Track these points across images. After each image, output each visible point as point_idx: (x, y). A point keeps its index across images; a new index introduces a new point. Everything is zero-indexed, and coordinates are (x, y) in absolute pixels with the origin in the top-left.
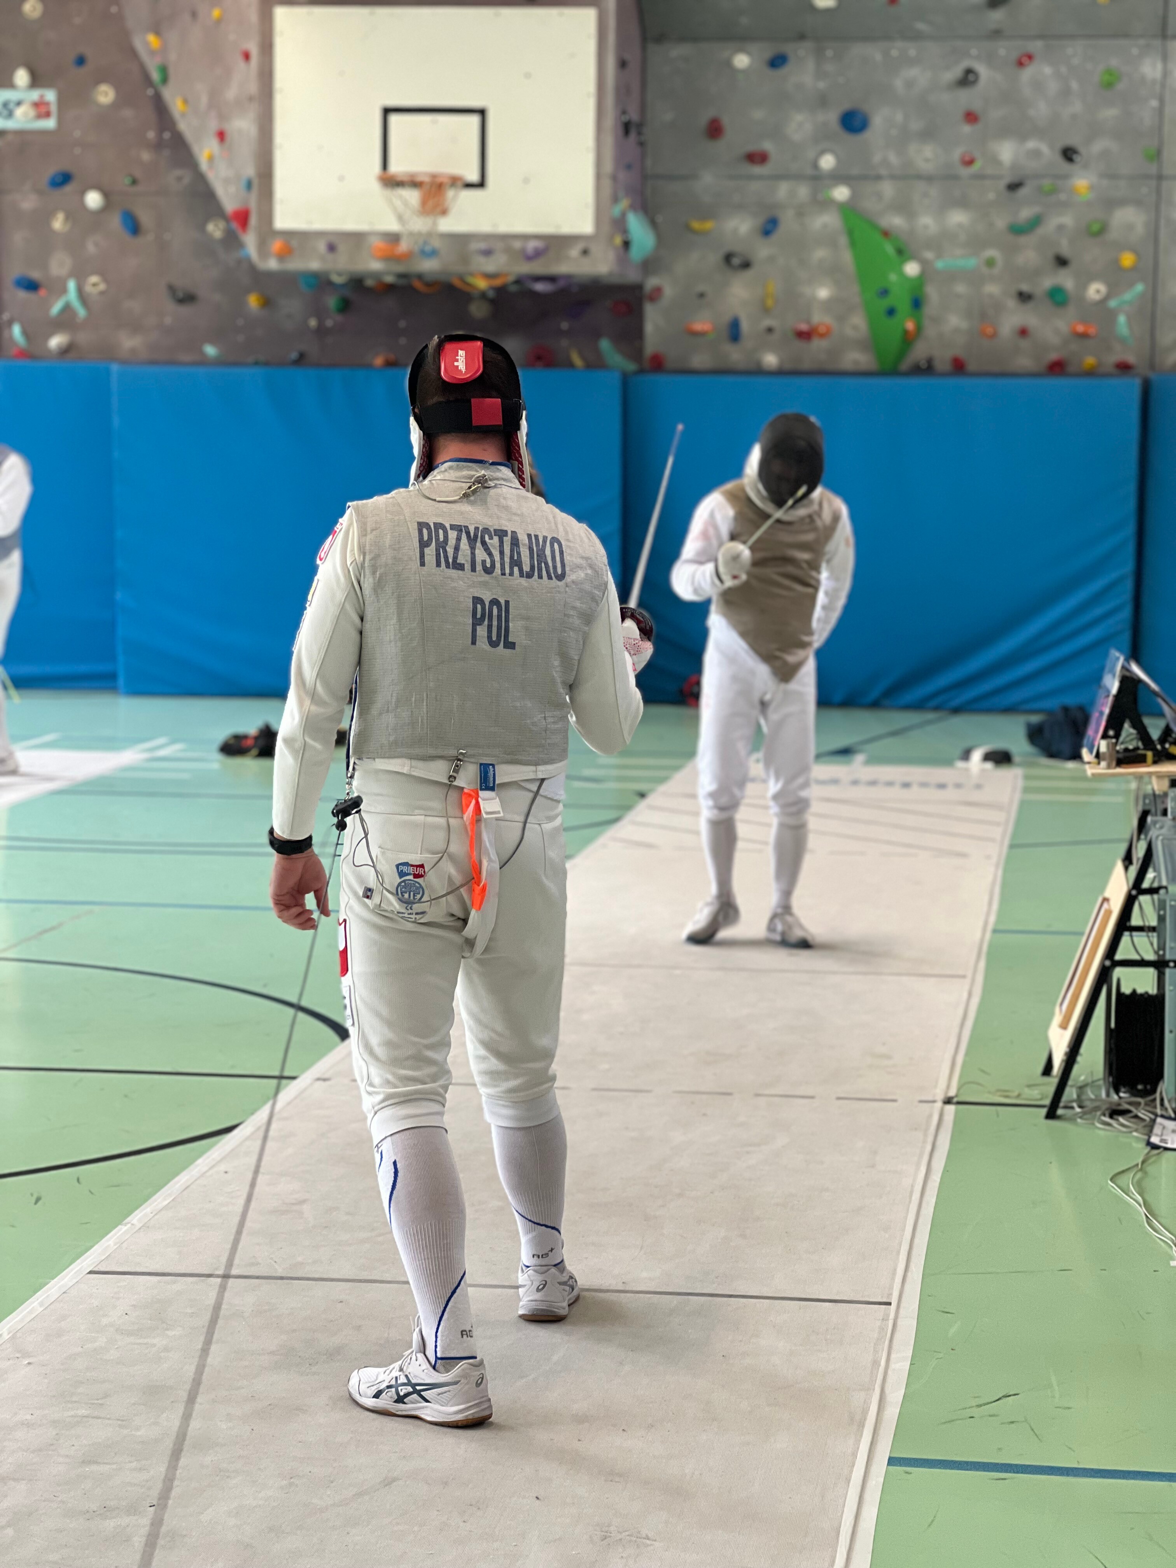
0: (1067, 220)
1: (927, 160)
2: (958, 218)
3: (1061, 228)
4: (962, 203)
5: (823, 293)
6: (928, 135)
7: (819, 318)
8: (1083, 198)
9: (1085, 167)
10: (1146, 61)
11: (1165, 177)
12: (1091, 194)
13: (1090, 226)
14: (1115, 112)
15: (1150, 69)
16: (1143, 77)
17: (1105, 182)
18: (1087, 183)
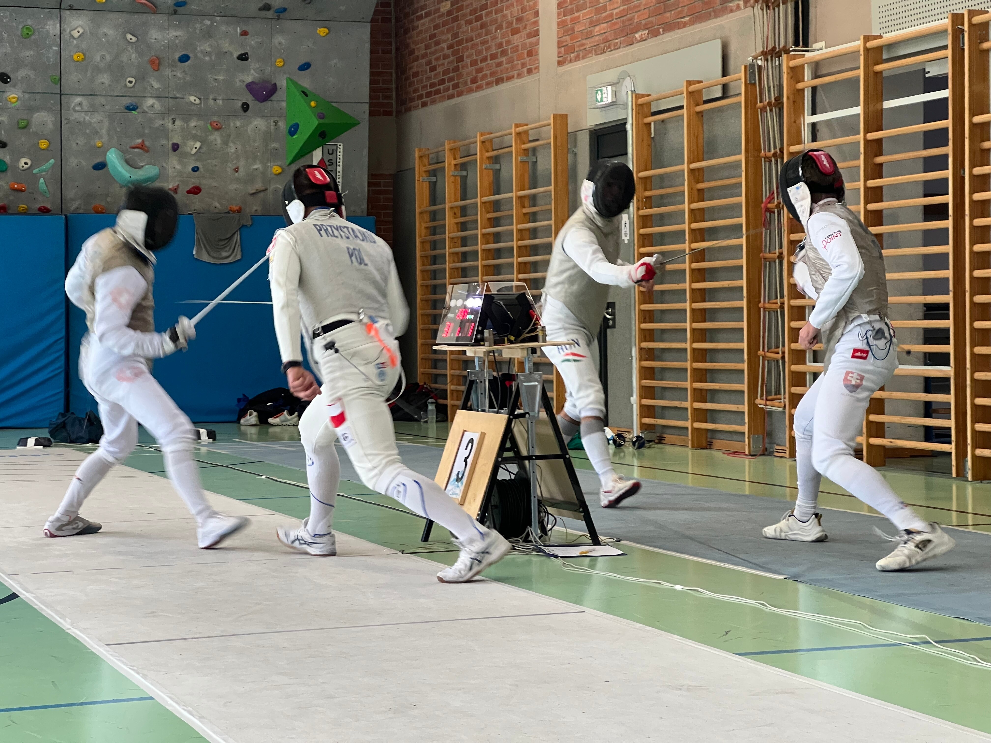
0: (4, 119)
3: (0, 123)
8: (13, 105)
9: (14, 86)
10: (50, 22)
11: (63, 94)
12: (18, 103)
13: (18, 122)
14: (32, 53)
15: (52, 27)
16: (48, 32)
17: (27, 96)
18: (16, 96)
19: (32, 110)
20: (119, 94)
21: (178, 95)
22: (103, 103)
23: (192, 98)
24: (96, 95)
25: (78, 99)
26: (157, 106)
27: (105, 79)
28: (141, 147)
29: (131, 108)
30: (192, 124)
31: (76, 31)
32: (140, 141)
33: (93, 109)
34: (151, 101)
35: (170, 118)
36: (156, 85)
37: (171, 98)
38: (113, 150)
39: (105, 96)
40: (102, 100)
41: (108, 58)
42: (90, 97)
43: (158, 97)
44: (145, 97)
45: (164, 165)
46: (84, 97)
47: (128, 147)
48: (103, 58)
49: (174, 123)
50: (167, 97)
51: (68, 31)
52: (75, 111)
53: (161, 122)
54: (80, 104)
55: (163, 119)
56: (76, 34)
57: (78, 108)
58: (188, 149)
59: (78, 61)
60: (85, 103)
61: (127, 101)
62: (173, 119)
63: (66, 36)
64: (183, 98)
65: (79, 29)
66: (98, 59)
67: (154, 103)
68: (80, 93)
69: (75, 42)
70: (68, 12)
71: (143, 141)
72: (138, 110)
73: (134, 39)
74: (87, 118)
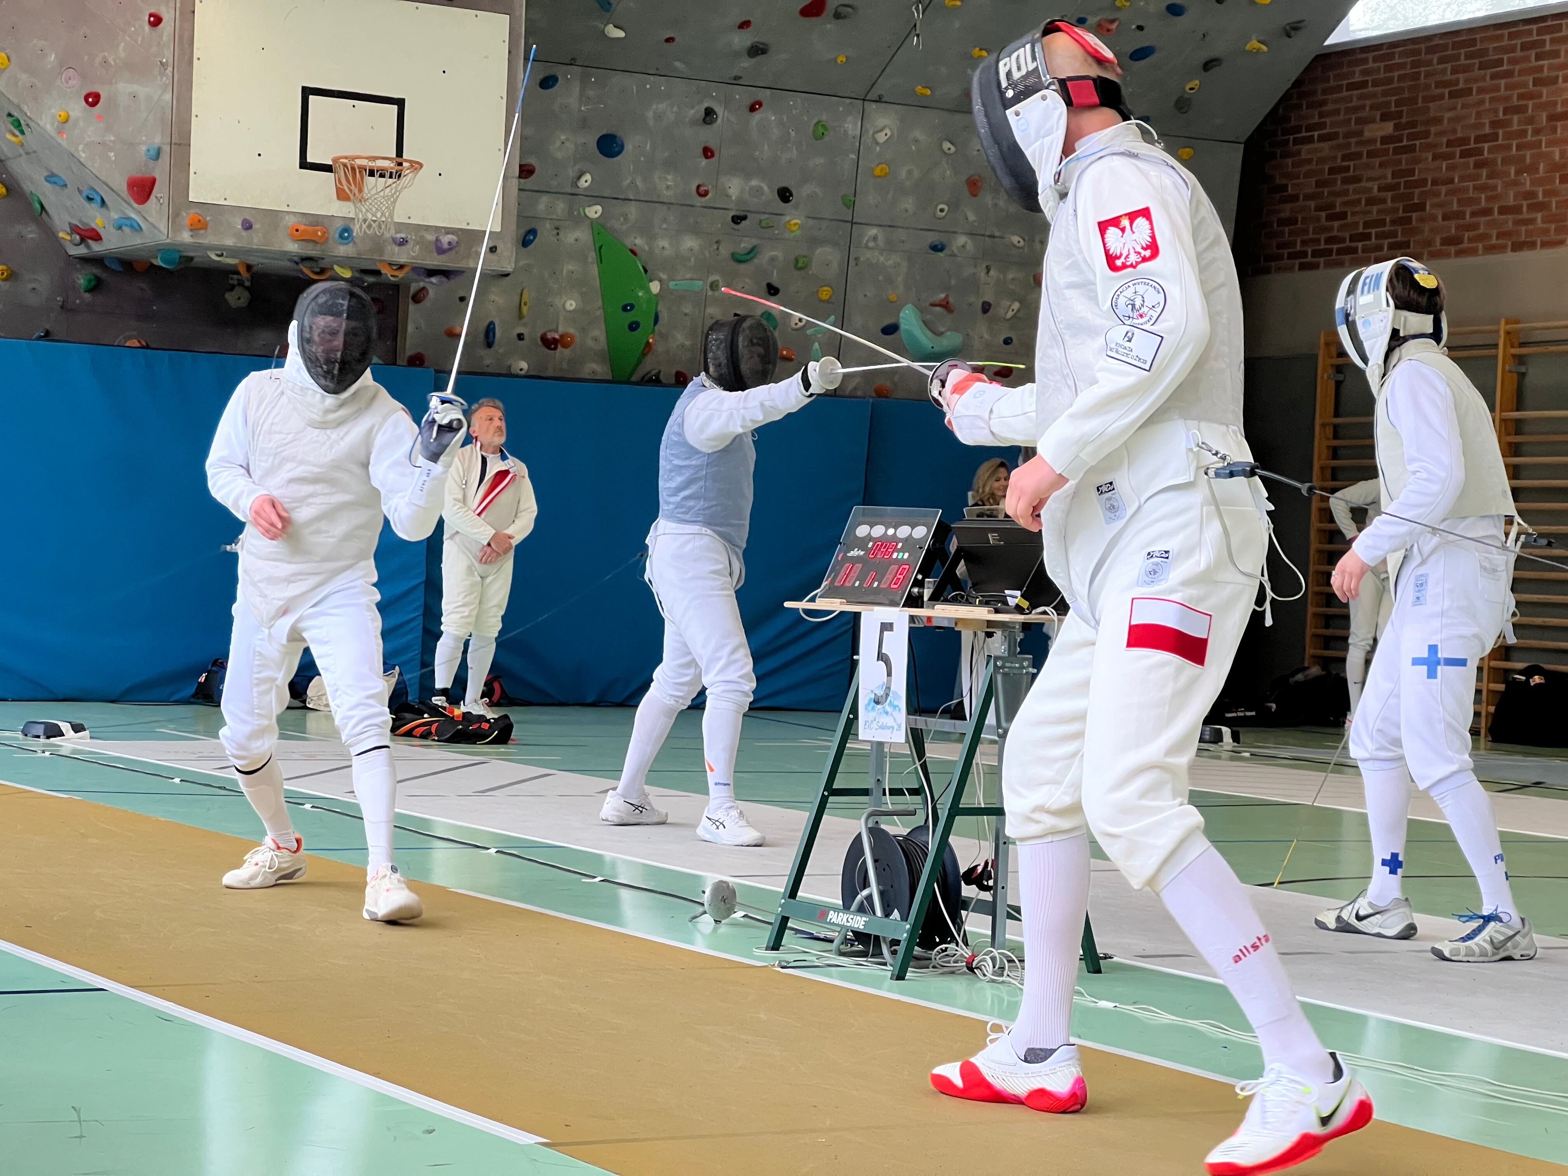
0: (778, 253)
1: (668, 187)
2: (690, 243)
3: (773, 259)
4: (695, 231)
5: (571, 305)
6: (670, 165)
7: (565, 328)
8: (792, 235)
9: (796, 207)
10: (849, 119)
11: (855, 223)
12: (798, 232)
13: (797, 261)
14: (822, 161)
15: (852, 126)
16: (846, 133)
17: (811, 222)
18: (799, 222)
19: (814, 242)
20: (924, 227)
21: (997, 234)
22: (904, 239)
23: (1015, 239)
24: (897, 227)
25: (873, 231)
26: (970, 246)
27: (908, 204)
28: (945, 305)
29: (937, 248)
30: (1010, 276)
31: (883, 133)
32: (942, 296)
33: (890, 247)
34: (962, 240)
35: (984, 266)
36: (972, 217)
37: (988, 236)
38: (910, 306)
39: (907, 228)
40: (901, 234)
41: (916, 174)
42: (888, 229)
43: (971, 234)
44: (955, 233)
45: (970, 331)
46: (880, 229)
47: (927, 304)
48: (910, 172)
49: (988, 273)
50: (983, 235)
51: (871, 132)
52: (867, 247)
53: (972, 270)
54: (875, 238)
55: (976, 266)
56: (881, 137)
57: (871, 244)
58: (1002, 312)
59: (879, 177)
60: (880, 237)
61: (932, 238)
62: (987, 267)
63: (867, 139)
64: (1003, 238)
65: (887, 131)
66: (903, 174)
67: (966, 243)
68: (876, 223)
69: (878, 148)
70: (874, 106)
71: (947, 297)
72: (945, 252)
73: (953, 149)
74: (882, 259)
